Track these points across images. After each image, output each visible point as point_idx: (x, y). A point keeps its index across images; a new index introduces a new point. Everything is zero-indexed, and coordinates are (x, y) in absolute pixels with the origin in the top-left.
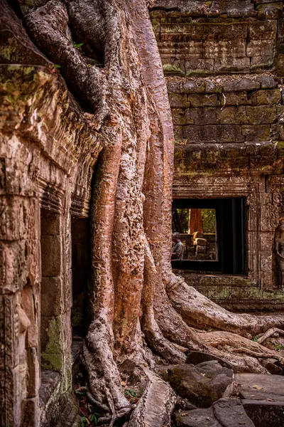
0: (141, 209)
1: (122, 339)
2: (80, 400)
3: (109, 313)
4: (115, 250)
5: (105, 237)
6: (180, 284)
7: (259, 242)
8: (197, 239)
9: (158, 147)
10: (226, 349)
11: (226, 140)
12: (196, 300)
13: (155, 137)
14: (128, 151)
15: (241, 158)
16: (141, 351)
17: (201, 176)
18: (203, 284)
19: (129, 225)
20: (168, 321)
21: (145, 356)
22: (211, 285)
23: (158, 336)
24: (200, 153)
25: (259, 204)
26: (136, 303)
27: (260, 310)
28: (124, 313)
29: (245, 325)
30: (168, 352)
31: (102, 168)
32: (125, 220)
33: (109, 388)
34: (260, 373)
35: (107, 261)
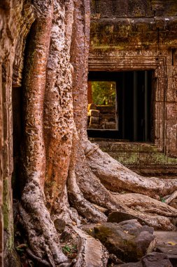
0: (70, 80)
1: (52, 201)
2: (21, 256)
3: (41, 177)
4: (47, 117)
5: (38, 106)
6: (96, 151)
7: (165, 112)
8: (91, 111)
9: (80, 20)
10: (138, 210)
11: (137, 15)
12: (111, 165)
13: (77, 10)
14: (57, 23)
15: (151, 32)
16: (68, 212)
17: (113, 50)
18: (114, 151)
19: (60, 94)
20: (88, 184)
21: (72, 216)
22: (121, 151)
23: (80, 197)
24: (112, 27)
25: (166, 77)
26: (65, 167)
27: (164, 174)
28: (54, 176)
29: (154, 187)
30: (89, 212)
31: (35, 39)
32: (55, 89)
33: (48, 245)
34: (171, 230)
35: (40, 128)
